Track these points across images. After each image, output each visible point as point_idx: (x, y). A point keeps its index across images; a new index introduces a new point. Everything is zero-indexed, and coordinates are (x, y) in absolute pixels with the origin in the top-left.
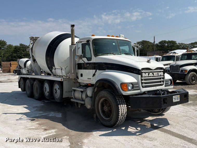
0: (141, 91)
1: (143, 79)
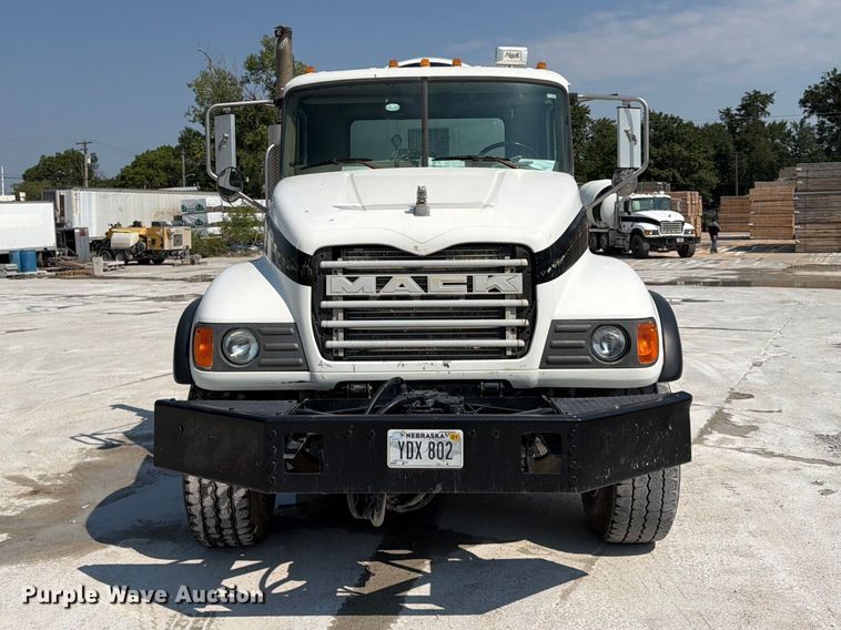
0: (312, 376)
1: (337, 308)
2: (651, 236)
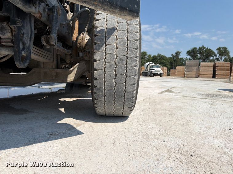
2: (153, 72)
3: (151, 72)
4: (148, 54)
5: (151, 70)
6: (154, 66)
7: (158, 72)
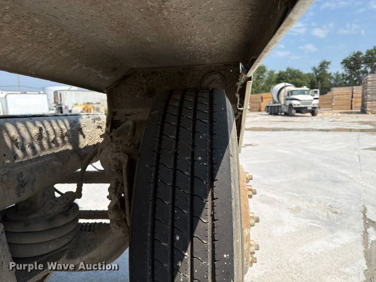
2: (296, 106)
3: (291, 105)
4: (269, 69)
5: (288, 102)
6: (294, 93)
7: (307, 104)
